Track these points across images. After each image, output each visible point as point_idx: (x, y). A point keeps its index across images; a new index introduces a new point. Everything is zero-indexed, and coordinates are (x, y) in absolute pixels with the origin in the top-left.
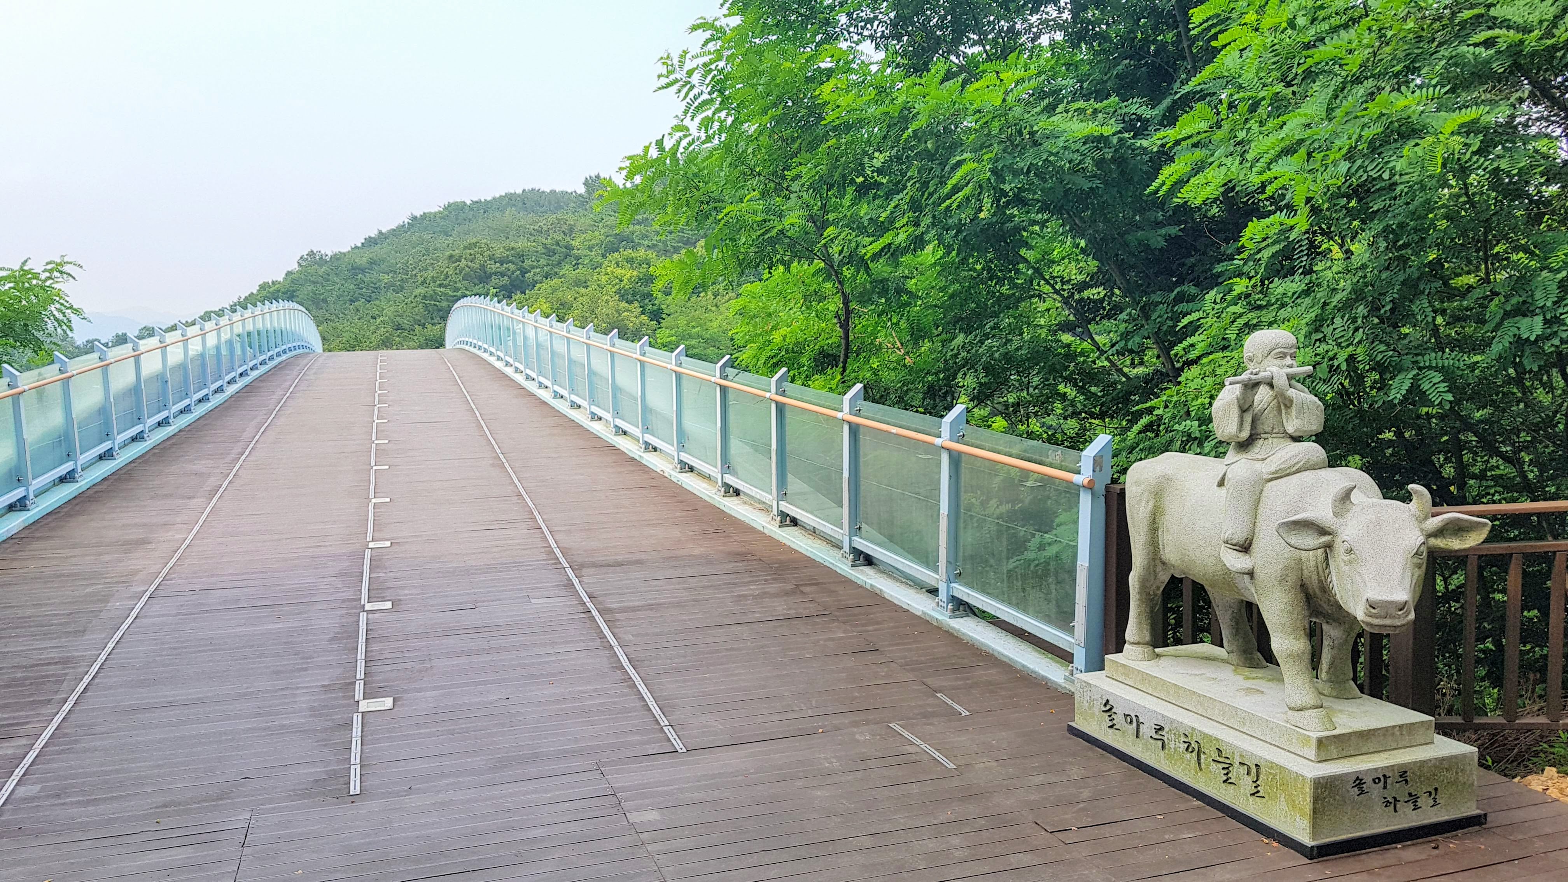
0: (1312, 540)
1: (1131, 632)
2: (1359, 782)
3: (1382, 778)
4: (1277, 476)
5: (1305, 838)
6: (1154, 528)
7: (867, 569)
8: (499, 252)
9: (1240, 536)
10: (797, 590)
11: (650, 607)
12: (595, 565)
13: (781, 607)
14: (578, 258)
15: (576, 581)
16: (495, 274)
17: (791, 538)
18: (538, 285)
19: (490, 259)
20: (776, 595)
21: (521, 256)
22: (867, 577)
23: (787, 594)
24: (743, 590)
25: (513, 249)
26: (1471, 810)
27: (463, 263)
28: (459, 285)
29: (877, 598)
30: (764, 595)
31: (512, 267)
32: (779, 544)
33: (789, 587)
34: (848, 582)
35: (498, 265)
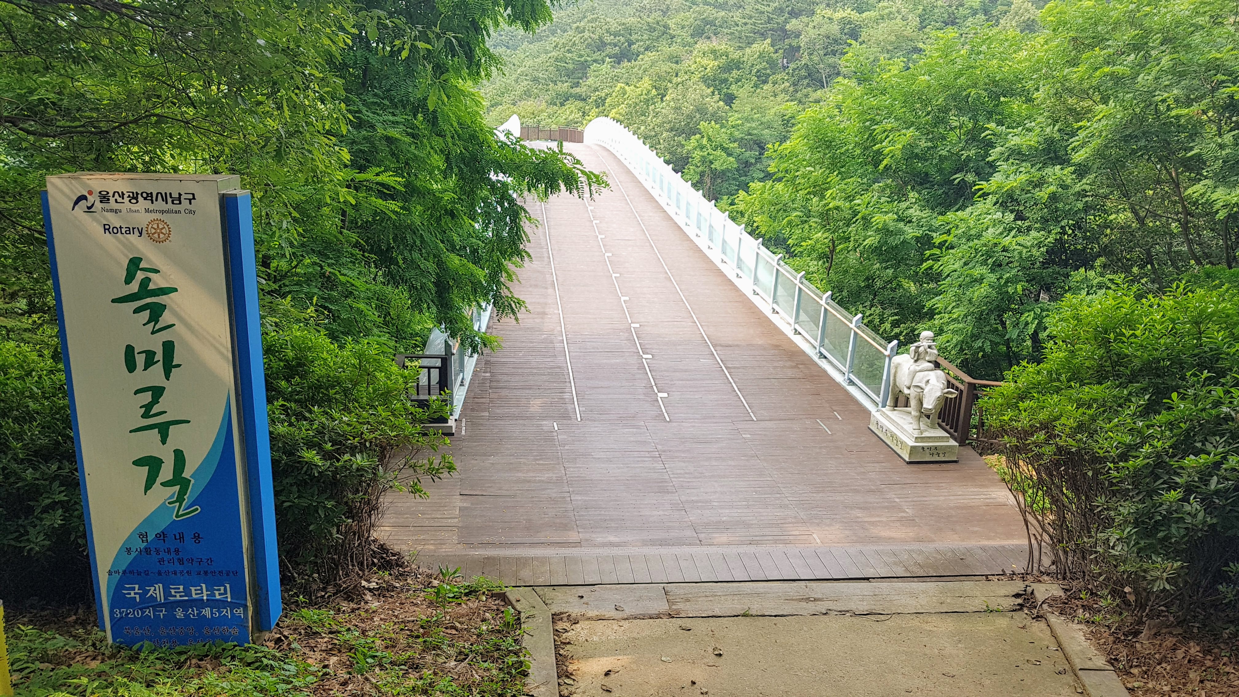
0: (919, 390)
1: (888, 403)
2: (923, 448)
3: (930, 448)
4: (920, 371)
5: (907, 460)
6: (895, 376)
7: (824, 360)
8: (614, 27)
9: (908, 385)
10: (796, 367)
11: (743, 368)
12: (721, 346)
13: (790, 373)
14: (673, 37)
15: (715, 353)
16: (610, 44)
17: (797, 340)
18: (641, 56)
19: (607, 32)
20: (789, 368)
21: (629, 30)
22: (823, 364)
23: (792, 367)
24: (776, 364)
25: (624, 24)
26: (955, 459)
27: (586, 34)
28: (582, 53)
29: (825, 372)
30: (784, 367)
31: (622, 39)
32: (792, 342)
33: (794, 364)
34: (816, 364)
35: (612, 37)
